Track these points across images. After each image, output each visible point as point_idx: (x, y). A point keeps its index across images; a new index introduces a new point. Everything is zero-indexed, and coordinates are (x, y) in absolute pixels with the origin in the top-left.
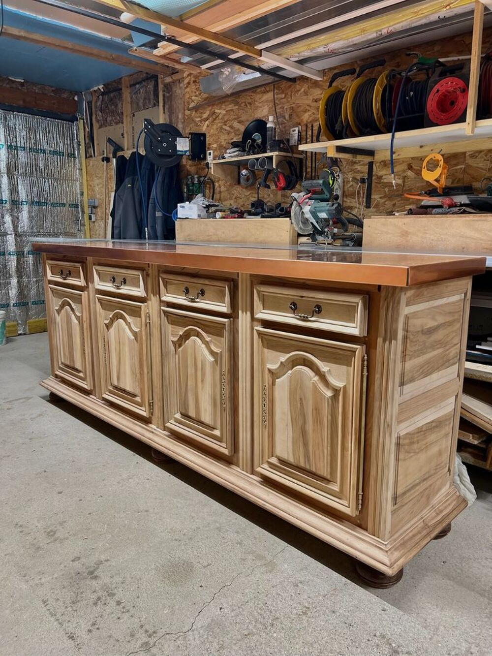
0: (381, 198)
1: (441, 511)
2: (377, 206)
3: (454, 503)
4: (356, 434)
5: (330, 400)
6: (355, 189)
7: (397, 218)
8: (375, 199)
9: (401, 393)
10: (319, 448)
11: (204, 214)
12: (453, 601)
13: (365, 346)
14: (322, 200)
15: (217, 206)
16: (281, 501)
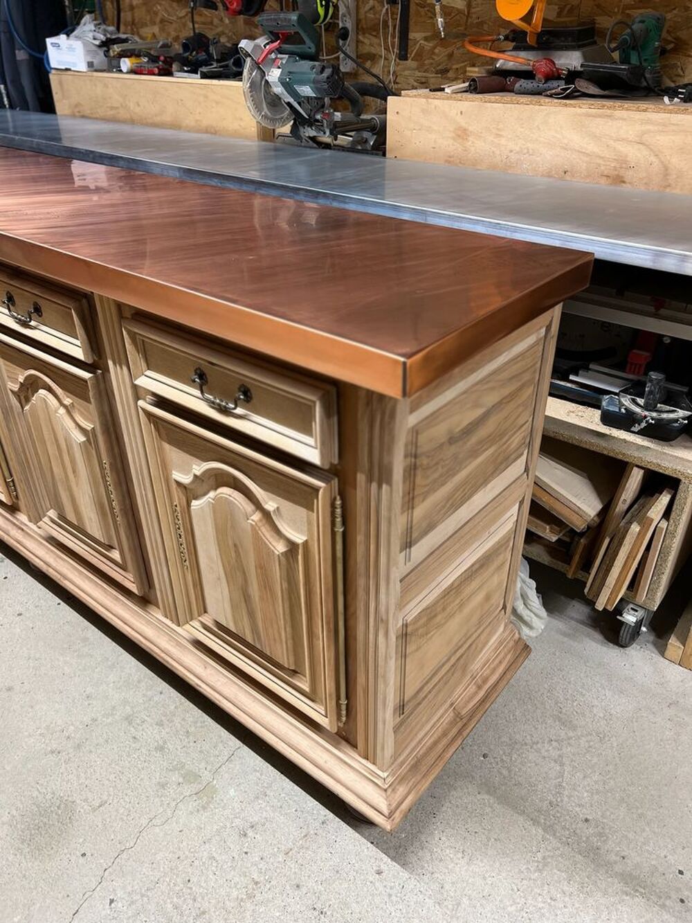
0: (426, 39)
1: (485, 681)
2: (419, 56)
3: (509, 657)
4: (328, 623)
5: (283, 559)
6: (377, 16)
7: (448, 99)
8: (416, 42)
9: (408, 559)
10: (272, 627)
11: (100, 58)
12: (489, 839)
13: (336, 480)
14: (304, 57)
15: (125, 41)
16: (225, 680)
